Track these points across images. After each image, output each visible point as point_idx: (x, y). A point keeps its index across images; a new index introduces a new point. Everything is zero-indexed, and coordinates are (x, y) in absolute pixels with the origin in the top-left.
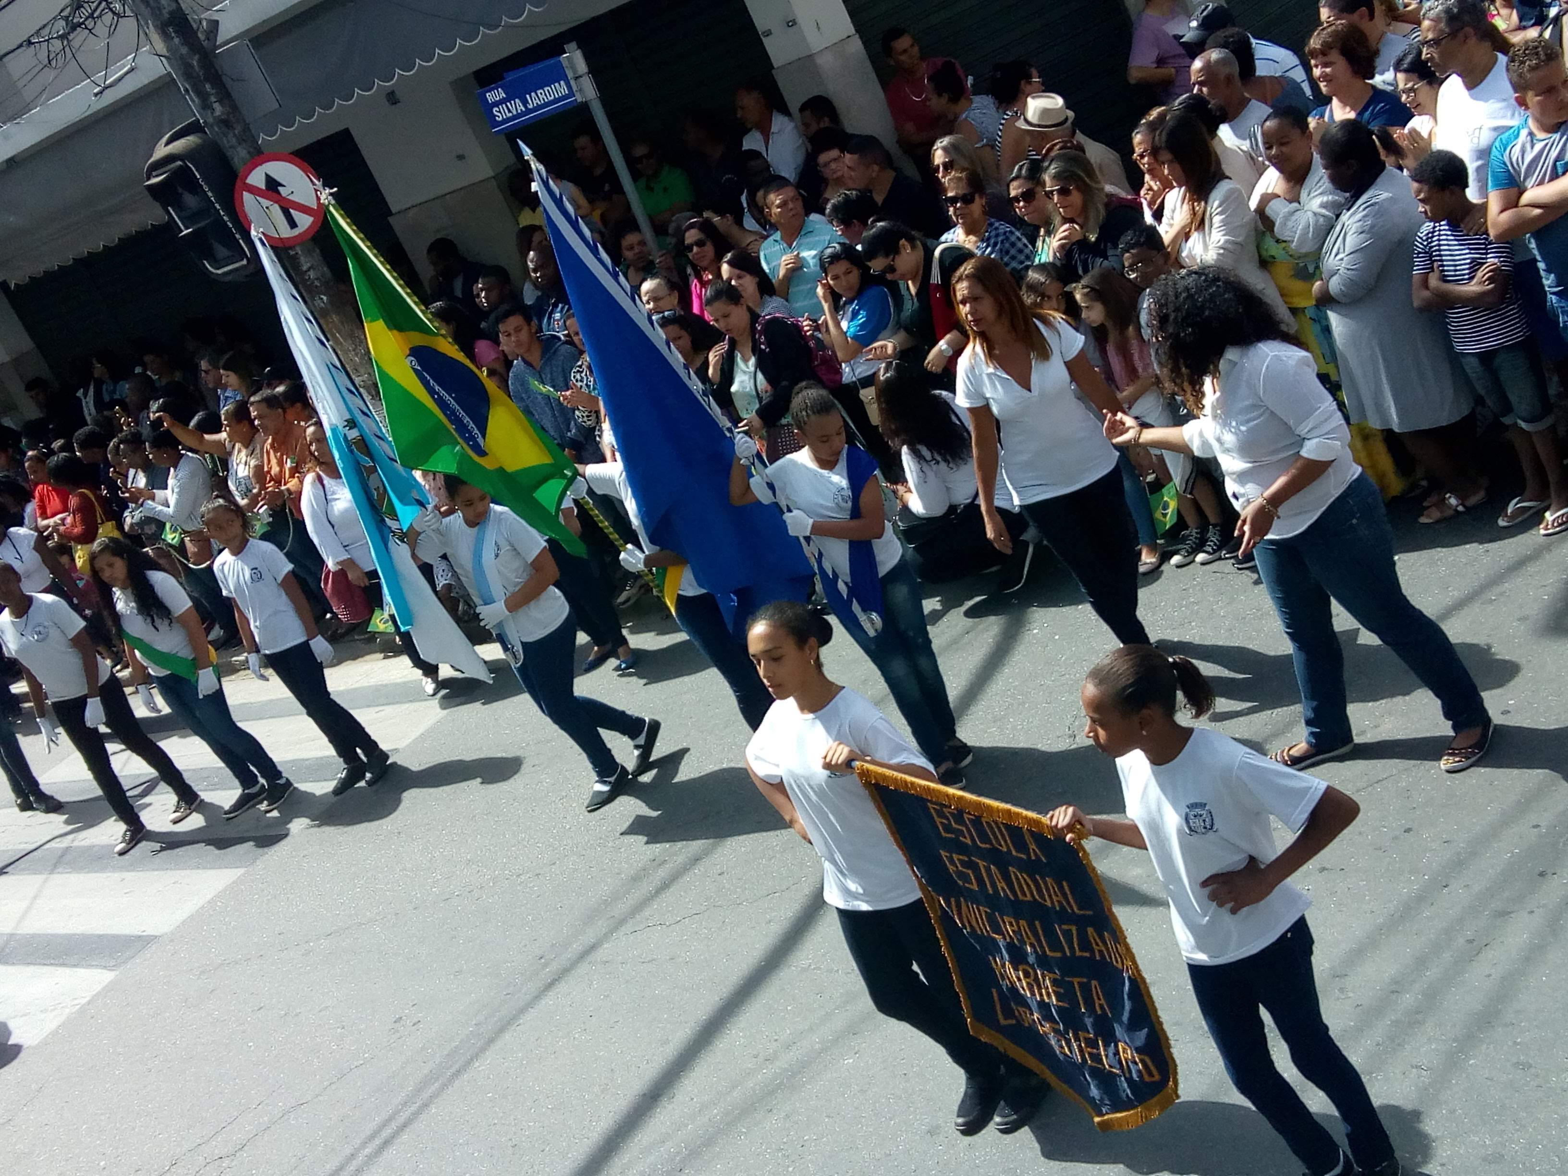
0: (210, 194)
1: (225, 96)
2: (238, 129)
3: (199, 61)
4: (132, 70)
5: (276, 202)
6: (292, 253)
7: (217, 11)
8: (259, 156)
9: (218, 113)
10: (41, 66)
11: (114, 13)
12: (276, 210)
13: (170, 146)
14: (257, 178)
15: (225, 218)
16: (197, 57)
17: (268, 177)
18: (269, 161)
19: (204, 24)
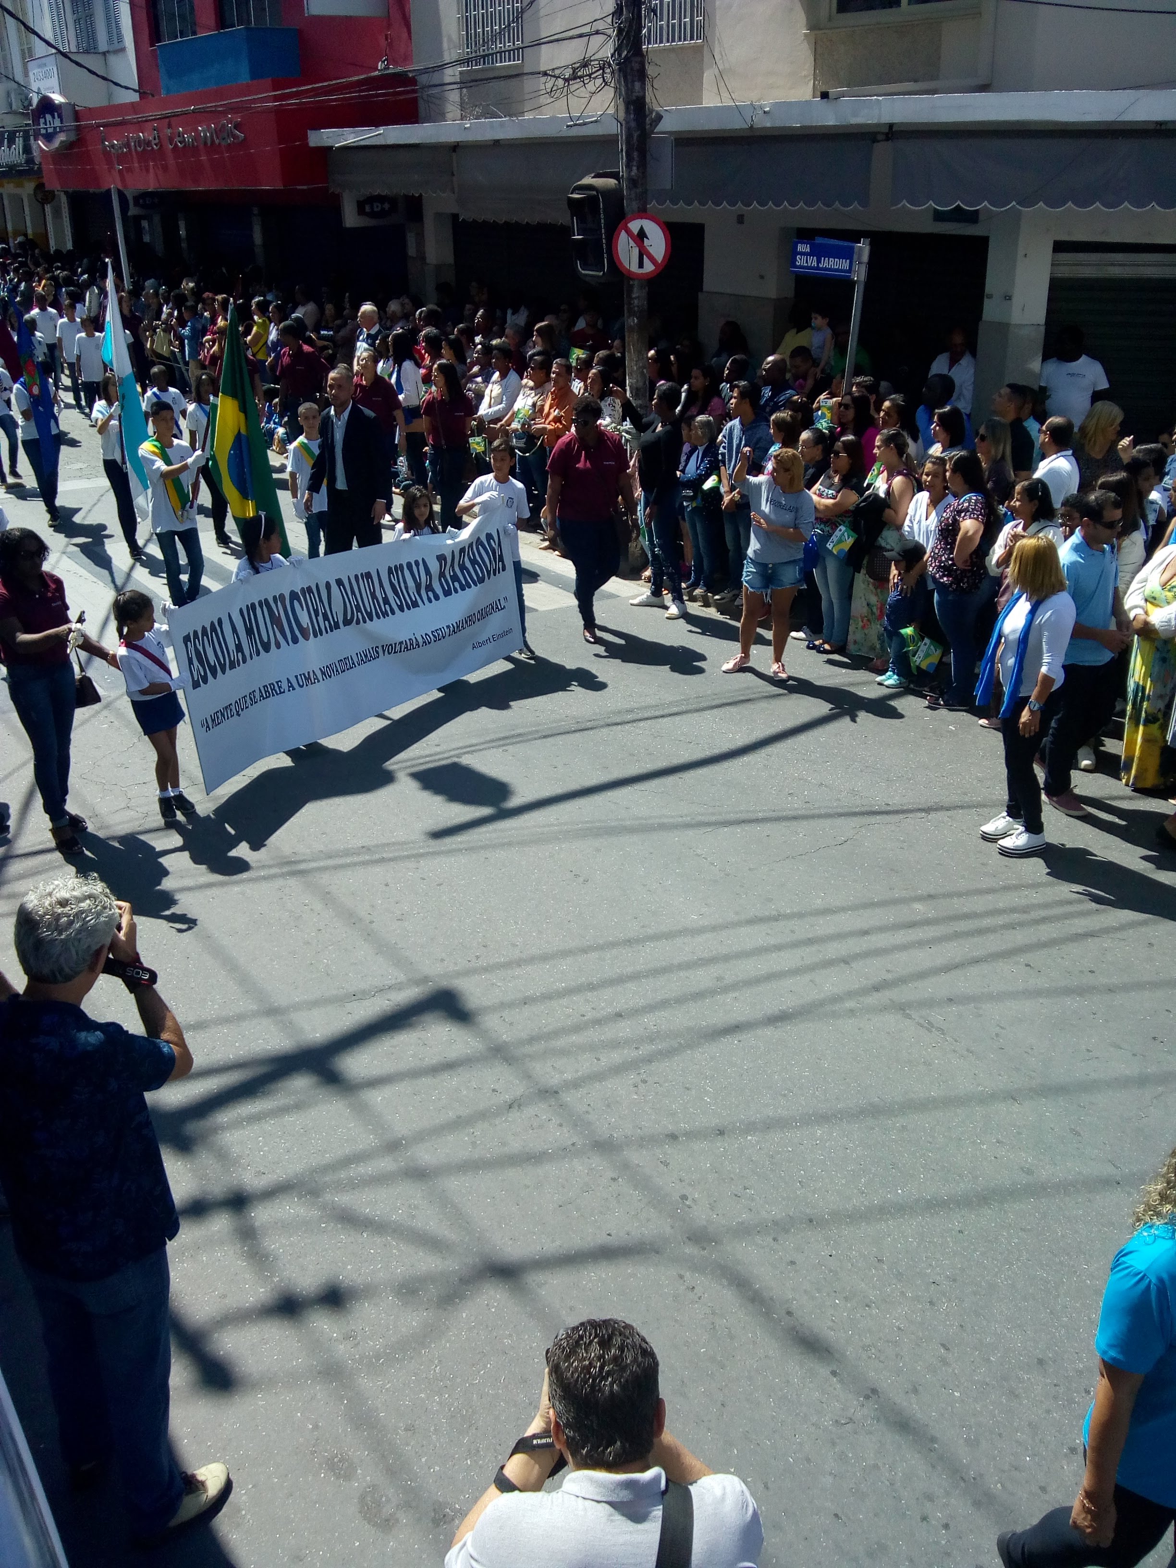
0: (602, 221)
1: (643, 165)
2: (639, 190)
3: (639, 136)
4: (596, 121)
5: (638, 246)
6: (631, 283)
7: (666, 110)
8: (642, 213)
9: (633, 174)
10: (544, 92)
11: (604, 80)
12: (636, 252)
13: (595, 180)
14: (634, 226)
15: (604, 241)
16: (639, 133)
17: (642, 227)
18: (646, 219)
19: (654, 114)
